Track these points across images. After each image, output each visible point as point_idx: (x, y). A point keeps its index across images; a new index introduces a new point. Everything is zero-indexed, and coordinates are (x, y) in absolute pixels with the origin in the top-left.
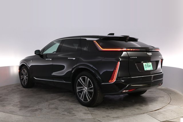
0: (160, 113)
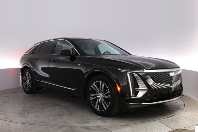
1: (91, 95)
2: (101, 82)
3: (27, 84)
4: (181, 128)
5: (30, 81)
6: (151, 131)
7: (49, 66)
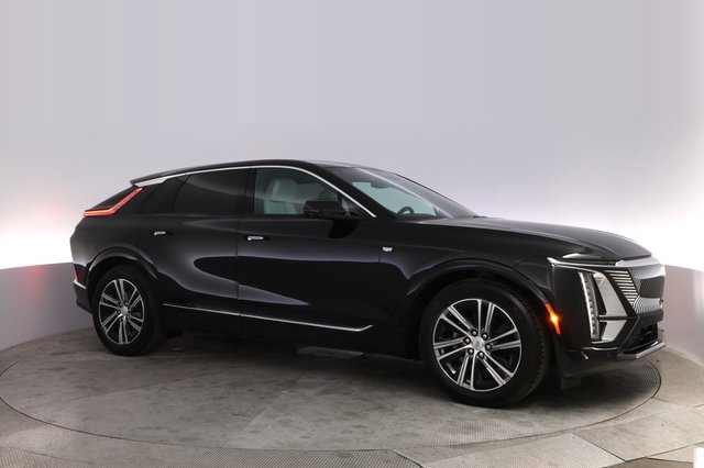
0: (622, 430)
1: (437, 346)
2: (479, 301)
3: (118, 323)
4: (648, 455)
5: (136, 310)
6: (551, 464)
7: (240, 254)
